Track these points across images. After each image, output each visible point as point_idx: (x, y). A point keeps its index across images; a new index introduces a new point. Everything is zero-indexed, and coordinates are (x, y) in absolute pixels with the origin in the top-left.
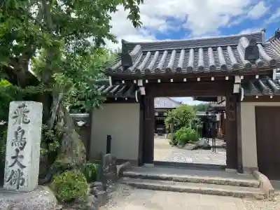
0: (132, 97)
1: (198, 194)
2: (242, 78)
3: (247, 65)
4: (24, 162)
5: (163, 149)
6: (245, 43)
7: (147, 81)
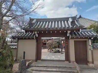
2: (70, 31)
3: (71, 27)
7: (38, 32)
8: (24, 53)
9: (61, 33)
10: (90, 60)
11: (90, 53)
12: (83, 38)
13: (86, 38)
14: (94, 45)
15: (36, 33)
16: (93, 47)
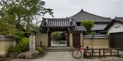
0: (46, 32)
1: (60, 53)
2: (70, 28)
3: (71, 26)
4: (33, 46)
5: (52, 45)
6: (71, 20)
7: (50, 29)
8: (41, 42)
9: (65, 29)
10: (82, 45)
11: (81, 41)
12: (77, 32)
13: (79, 32)
14: (86, 36)
15: (48, 29)
16: (83, 37)
